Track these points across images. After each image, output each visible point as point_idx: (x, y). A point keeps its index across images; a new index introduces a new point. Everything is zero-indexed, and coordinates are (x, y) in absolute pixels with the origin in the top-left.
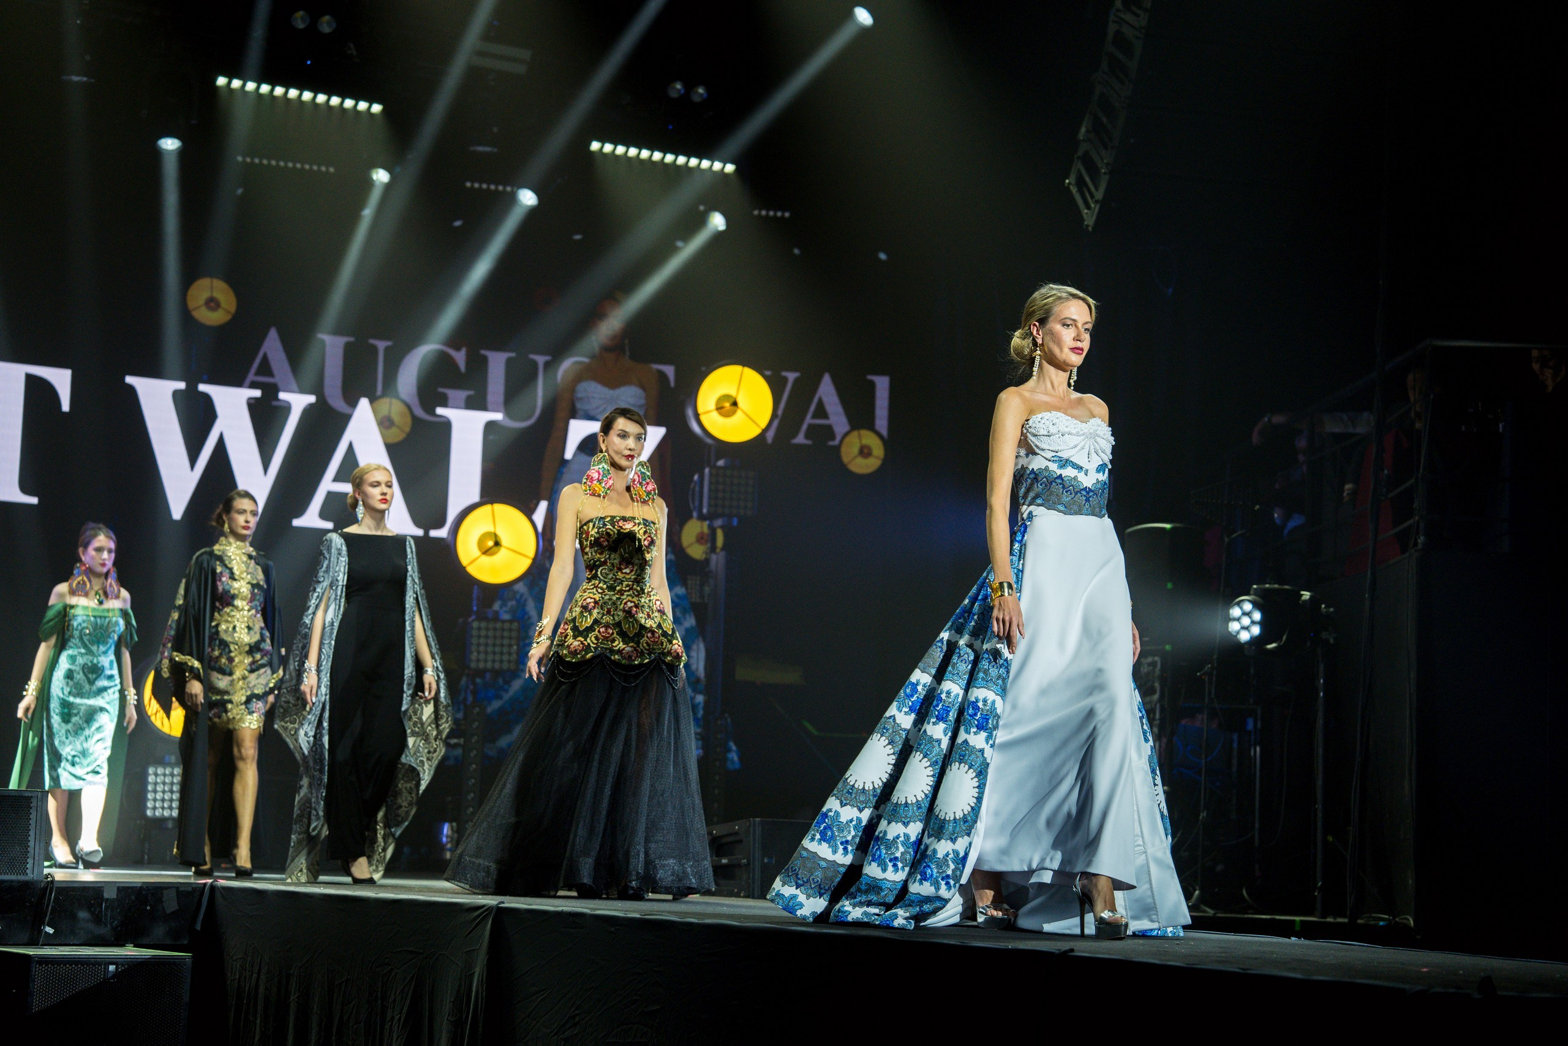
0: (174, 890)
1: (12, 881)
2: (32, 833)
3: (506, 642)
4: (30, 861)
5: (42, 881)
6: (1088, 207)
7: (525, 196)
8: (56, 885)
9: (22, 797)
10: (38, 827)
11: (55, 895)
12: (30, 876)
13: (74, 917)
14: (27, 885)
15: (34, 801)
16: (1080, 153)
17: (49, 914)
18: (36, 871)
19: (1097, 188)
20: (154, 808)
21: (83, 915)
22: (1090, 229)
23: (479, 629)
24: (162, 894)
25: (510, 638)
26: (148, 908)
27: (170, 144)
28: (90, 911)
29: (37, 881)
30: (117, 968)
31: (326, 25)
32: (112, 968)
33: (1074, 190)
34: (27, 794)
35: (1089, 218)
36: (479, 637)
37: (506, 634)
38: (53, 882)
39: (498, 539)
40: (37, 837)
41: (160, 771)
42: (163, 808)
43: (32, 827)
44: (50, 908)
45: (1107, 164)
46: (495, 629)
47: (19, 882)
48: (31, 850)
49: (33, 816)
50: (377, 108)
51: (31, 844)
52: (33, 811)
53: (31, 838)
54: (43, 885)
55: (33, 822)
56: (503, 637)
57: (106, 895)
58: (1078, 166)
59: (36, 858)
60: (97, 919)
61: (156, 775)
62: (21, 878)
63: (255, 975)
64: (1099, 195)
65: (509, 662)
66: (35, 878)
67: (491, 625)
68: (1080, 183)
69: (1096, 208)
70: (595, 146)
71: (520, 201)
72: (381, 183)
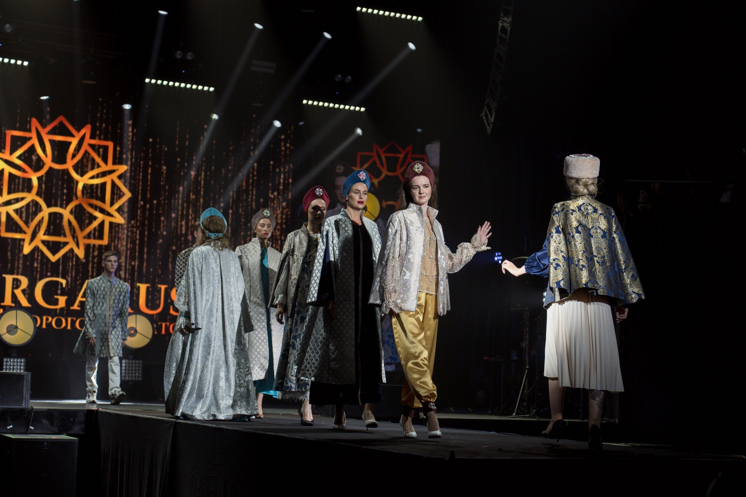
1: (16, 408)
2: (24, 389)
4: (24, 400)
5: (28, 409)
6: (489, 125)
7: (276, 123)
8: (34, 410)
9: (21, 376)
10: (27, 387)
11: (34, 414)
12: (24, 406)
13: (42, 423)
14: (22, 410)
16: (486, 103)
17: (31, 421)
18: (26, 405)
19: (491, 117)
21: (45, 422)
22: (489, 134)
26: (72, 419)
27: (127, 107)
28: (48, 420)
30: (48, 444)
31: (190, 56)
32: (46, 443)
33: (484, 118)
34: (24, 374)
35: (489, 129)
38: (32, 409)
43: (25, 387)
44: (31, 419)
45: (495, 108)
47: (19, 409)
48: (24, 396)
49: (25, 382)
50: (212, 89)
51: (24, 394)
53: (24, 392)
54: (29, 410)
55: (25, 385)
57: (54, 414)
58: (486, 108)
60: (52, 423)
62: (21, 407)
63: (109, 447)
64: (492, 120)
66: (26, 407)
68: (486, 116)
69: (491, 125)
70: (305, 102)
71: (274, 125)
72: (215, 119)
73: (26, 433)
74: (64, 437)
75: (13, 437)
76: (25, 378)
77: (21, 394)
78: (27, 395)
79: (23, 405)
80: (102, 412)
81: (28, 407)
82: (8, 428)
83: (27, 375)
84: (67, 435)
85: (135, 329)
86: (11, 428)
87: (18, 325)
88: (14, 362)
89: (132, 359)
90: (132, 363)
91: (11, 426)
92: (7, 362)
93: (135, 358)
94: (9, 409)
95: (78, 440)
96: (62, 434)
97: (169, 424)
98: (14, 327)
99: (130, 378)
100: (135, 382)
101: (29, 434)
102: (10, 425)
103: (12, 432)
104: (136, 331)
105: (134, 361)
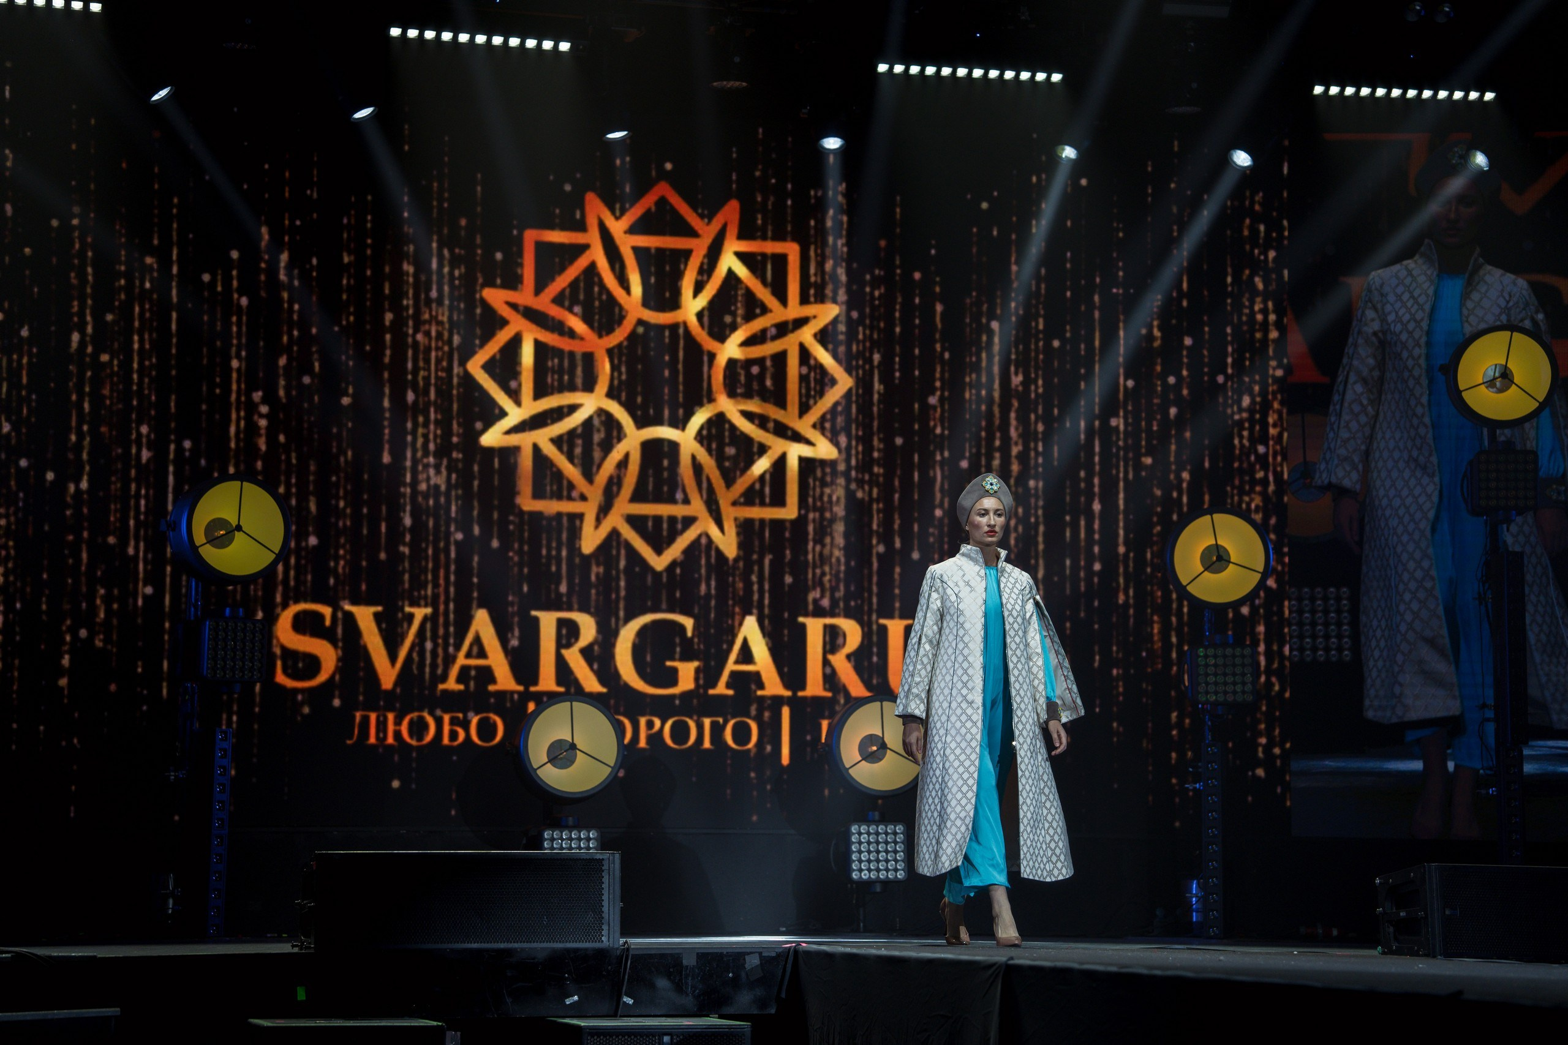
0: (757, 955)
1: (586, 949)
2: (605, 897)
3: (1238, 670)
4: (605, 927)
5: (617, 949)
7: (1239, 158)
8: (631, 952)
9: (593, 859)
10: (611, 891)
11: (631, 962)
12: (605, 943)
13: (652, 986)
14: (602, 954)
15: (606, 863)
17: (625, 983)
18: (611, 940)
20: (861, 870)
21: (662, 983)
23: (1206, 656)
24: (744, 959)
25: (1243, 665)
26: (731, 975)
27: (832, 143)
28: (669, 979)
29: (613, 948)
30: (672, 1039)
32: (666, 1039)
34: (598, 857)
36: (1207, 665)
37: (1238, 661)
38: (628, 951)
39: (1221, 553)
40: (611, 903)
41: (864, 828)
42: (869, 870)
43: (605, 892)
44: (626, 977)
46: (1225, 656)
47: (594, 949)
48: (605, 915)
49: (605, 879)
50: (1056, 77)
51: (605, 909)
52: (605, 874)
53: (605, 903)
54: (618, 952)
55: (605, 886)
56: (1234, 665)
57: (685, 962)
59: (611, 924)
60: (679, 988)
61: (860, 834)
62: (597, 945)
65: (1244, 692)
66: (611, 945)
67: (1220, 652)
70: (1318, 90)
71: (1235, 163)
72: (1068, 159)
73: (614, 1015)
74: (713, 1021)
75: (583, 1024)
76: (605, 867)
77: (597, 909)
78: (611, 913)
79: (603, 938)
80: (807, 953)
81: (616, 946)
82: (568, 1002)
83: (611, 858)
84: (721, 1017)
85: (881, 741)
86: (575, 1003)
87: (578, 741)
88: (571, 839)
89: (877, 823)
90: (877, 834)
91: (576, 998)
92: (552, 840)
93: (884, 820)
94: (568, 950)
95: (752, 1026)
96: (708, 1016)
97: (990, 972)
98: (568, 747)
99: (873, 875)
100: (886, 883)
101: (621, 1016)
102: (573, 996)
103: (578, 1011)
104: (883, 746)
105: (881, 828)
